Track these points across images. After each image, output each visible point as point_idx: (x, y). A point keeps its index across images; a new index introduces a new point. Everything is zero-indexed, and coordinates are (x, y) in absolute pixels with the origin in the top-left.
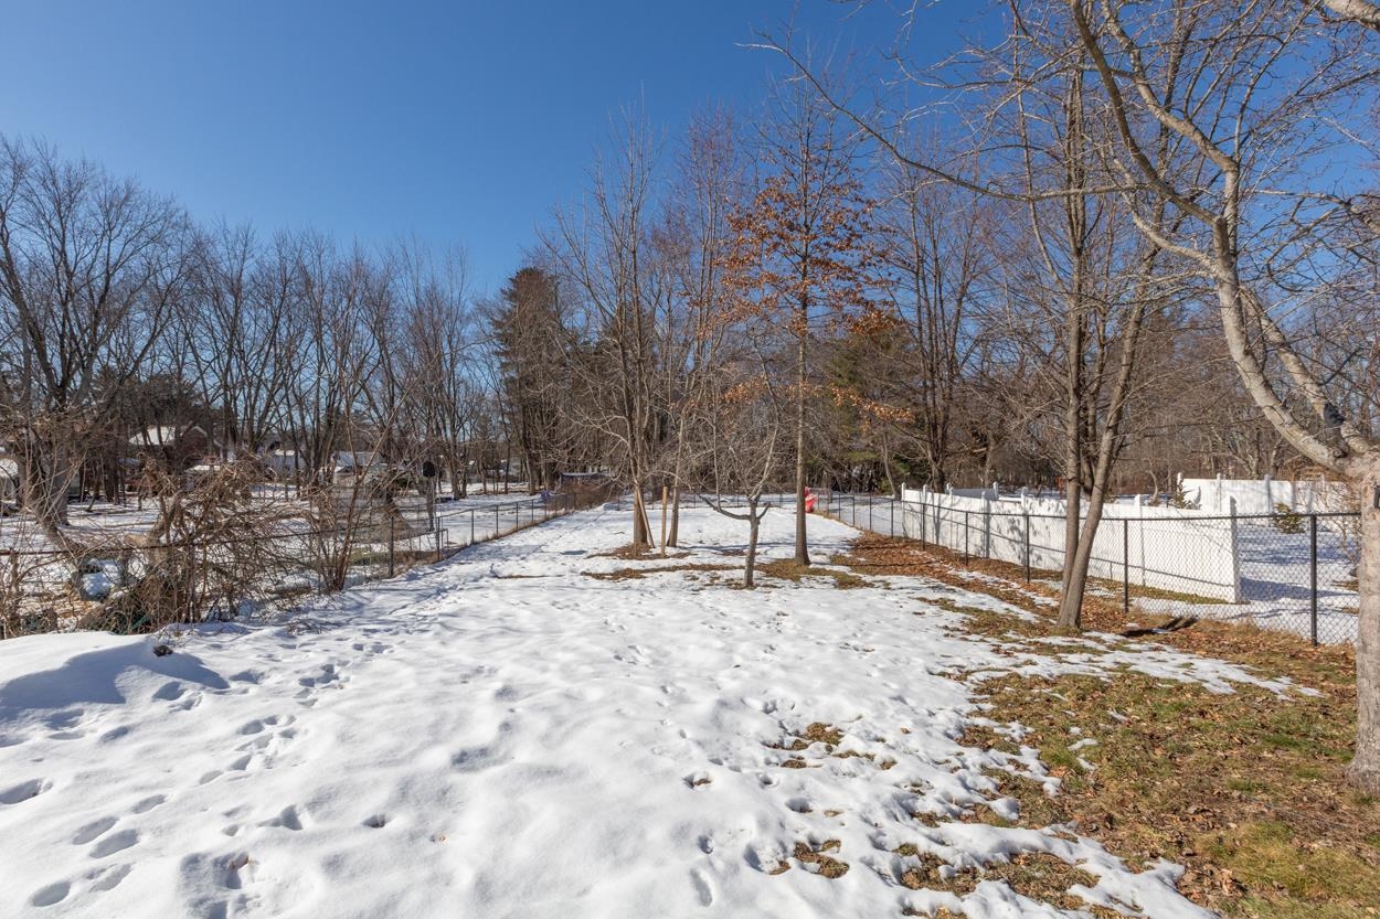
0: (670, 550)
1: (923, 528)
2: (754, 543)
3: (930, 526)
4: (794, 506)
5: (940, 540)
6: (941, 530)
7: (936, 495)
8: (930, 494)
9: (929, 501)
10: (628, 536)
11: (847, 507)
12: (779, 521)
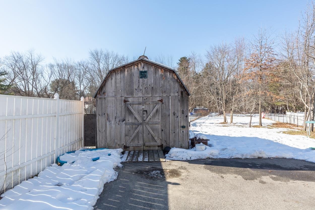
0: (232, 123)
1: (290, 120)
2: (251, 123)
3: (293, 120)
4: (259, 117)
5: (295, 123)
6: (295, 121)
7: (294, 113)
8: (292, 113)
9: (292, 115)
10: (223, 121)
11: (273, 117)
12: (256, 119)
